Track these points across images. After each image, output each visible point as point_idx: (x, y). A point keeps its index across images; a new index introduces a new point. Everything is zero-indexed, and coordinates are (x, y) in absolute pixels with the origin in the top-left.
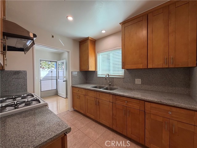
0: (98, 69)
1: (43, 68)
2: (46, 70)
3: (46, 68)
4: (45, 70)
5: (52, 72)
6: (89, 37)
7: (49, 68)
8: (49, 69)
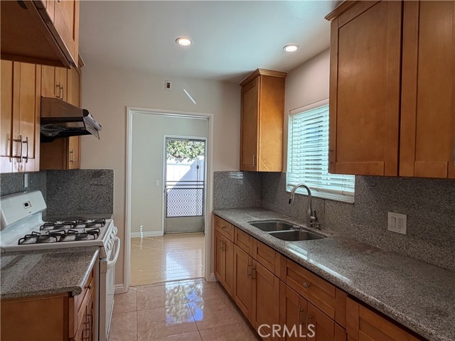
0: (289, 167)
1: (179, 157)
2: (185, 161)
3: (185, 158)
4: (183, 162)
5: (198, 167)
6: (258, 69)
7: (192, 157)
8: (193, 161)
